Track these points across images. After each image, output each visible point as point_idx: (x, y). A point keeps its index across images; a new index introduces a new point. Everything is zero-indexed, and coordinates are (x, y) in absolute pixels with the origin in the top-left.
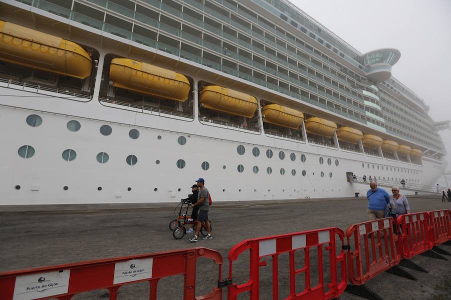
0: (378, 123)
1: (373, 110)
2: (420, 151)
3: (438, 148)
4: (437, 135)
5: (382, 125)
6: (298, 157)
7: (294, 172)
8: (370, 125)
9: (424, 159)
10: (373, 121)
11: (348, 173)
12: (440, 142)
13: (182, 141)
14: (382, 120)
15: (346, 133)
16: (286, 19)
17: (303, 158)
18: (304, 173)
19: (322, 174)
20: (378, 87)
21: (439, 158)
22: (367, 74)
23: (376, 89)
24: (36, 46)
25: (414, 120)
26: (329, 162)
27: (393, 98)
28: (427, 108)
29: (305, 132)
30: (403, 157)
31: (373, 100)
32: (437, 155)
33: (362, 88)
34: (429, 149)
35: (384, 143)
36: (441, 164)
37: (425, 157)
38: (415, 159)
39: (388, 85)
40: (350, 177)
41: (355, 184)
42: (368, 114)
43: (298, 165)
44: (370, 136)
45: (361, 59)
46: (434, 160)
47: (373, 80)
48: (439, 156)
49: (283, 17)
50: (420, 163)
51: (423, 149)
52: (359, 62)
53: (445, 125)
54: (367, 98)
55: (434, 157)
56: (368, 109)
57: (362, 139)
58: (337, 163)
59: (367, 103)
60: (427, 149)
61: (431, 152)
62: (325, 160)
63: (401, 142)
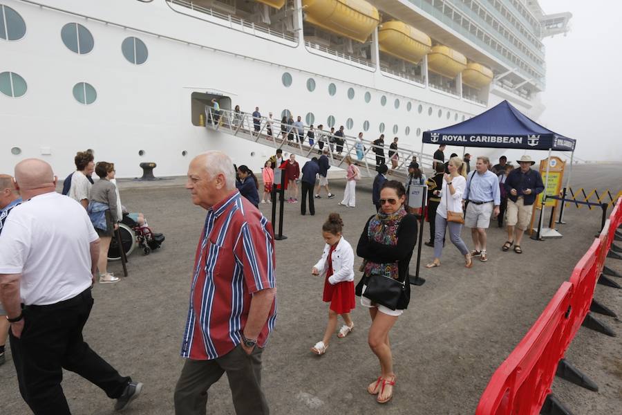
2: (489, 72)
3: (533, 73)
4: (539, 46)
12: (540, 62)
21: (529, 94)
32: (525, 87)
34: (512, 71)
48: (530, 90)
53: (560, 25)
55: (518, 90)
60: (507, 70)
61: (514, 79)
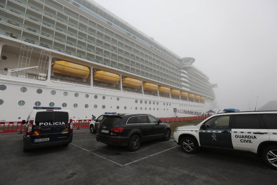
0: (187, 87)
1: (185, 82)
3: (212, 96)
4: (212, 90)
5: (188, 88)
6: (156, 103)
7: (154, 109)
8: (183, 88)
9: (206, 101)
10: (185, 86)
11: (174, 109)
12: (213, 93)
13: (118, 99)
14: (188, 86)
15: (174, 92)
16: (152, 48)
17: (158, 103)
18: (158, 109)
19: (164, 109)
20: (187, 72)
21: (213, 100)
22: (183, 67)
23: (186, 72)
24: (78, 70)
25: (202, 84)
26: (167, 104)
27: (193, 75)
28: (208, 79)
29: (158, 92)
30: (197, 101)
31: (185, 78)
32: (212, 99)
33: (181, 72)
34: (208, 97)
35: (189, 95)
36: (213, 103)
37: (206, 100)
38: (202, 101)
39: (191, 70)
40: (175, 110)
41: (177, 113)
42: (183, 84)
43: (156, 106)
44: (183, 93)
45: (180, 60)
46: (210, 101)
47: (185, 69)
48: (213, 99)
49: (151, 47)
50: (204, 103)
51: (205, 97)
52: (180, 62)
53: (215, 86)
54: (182, 77)
55: (210, 100)
56: (183, 81)
57: (180, 94)
58: (170, 105)
59: (182, 79)
61: (209, 98)
62: (166, 104)
63: (195, 94)
